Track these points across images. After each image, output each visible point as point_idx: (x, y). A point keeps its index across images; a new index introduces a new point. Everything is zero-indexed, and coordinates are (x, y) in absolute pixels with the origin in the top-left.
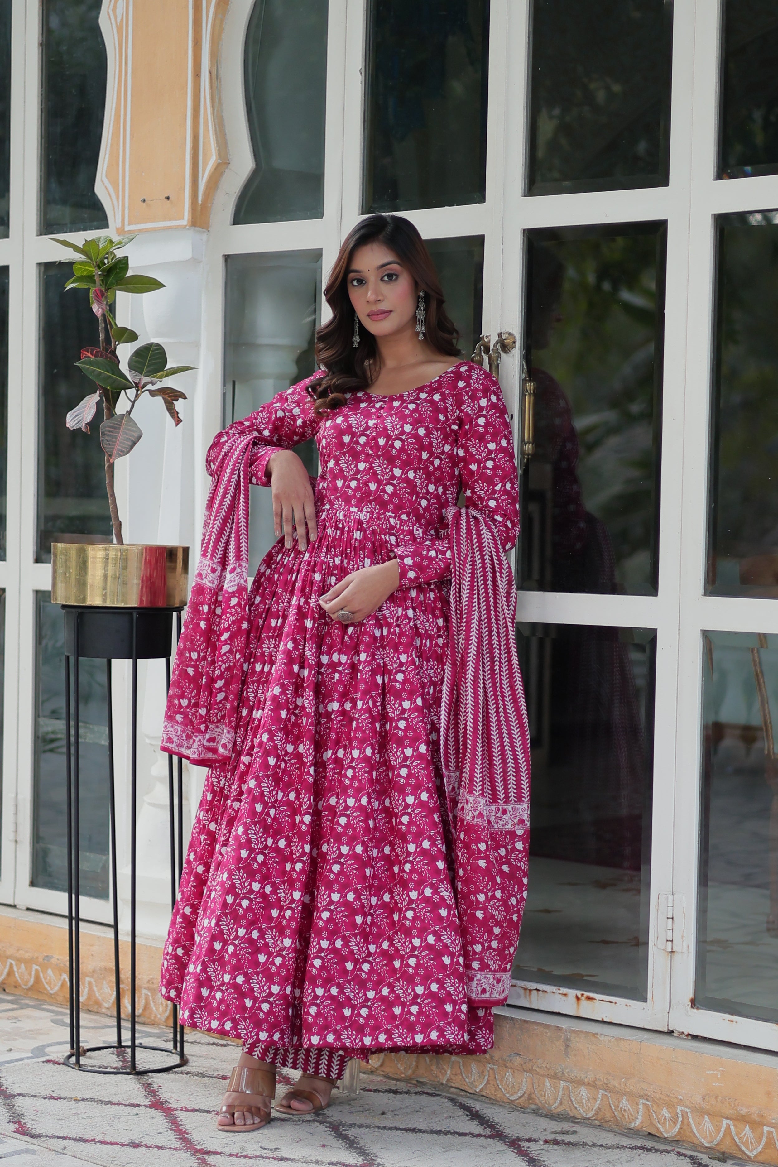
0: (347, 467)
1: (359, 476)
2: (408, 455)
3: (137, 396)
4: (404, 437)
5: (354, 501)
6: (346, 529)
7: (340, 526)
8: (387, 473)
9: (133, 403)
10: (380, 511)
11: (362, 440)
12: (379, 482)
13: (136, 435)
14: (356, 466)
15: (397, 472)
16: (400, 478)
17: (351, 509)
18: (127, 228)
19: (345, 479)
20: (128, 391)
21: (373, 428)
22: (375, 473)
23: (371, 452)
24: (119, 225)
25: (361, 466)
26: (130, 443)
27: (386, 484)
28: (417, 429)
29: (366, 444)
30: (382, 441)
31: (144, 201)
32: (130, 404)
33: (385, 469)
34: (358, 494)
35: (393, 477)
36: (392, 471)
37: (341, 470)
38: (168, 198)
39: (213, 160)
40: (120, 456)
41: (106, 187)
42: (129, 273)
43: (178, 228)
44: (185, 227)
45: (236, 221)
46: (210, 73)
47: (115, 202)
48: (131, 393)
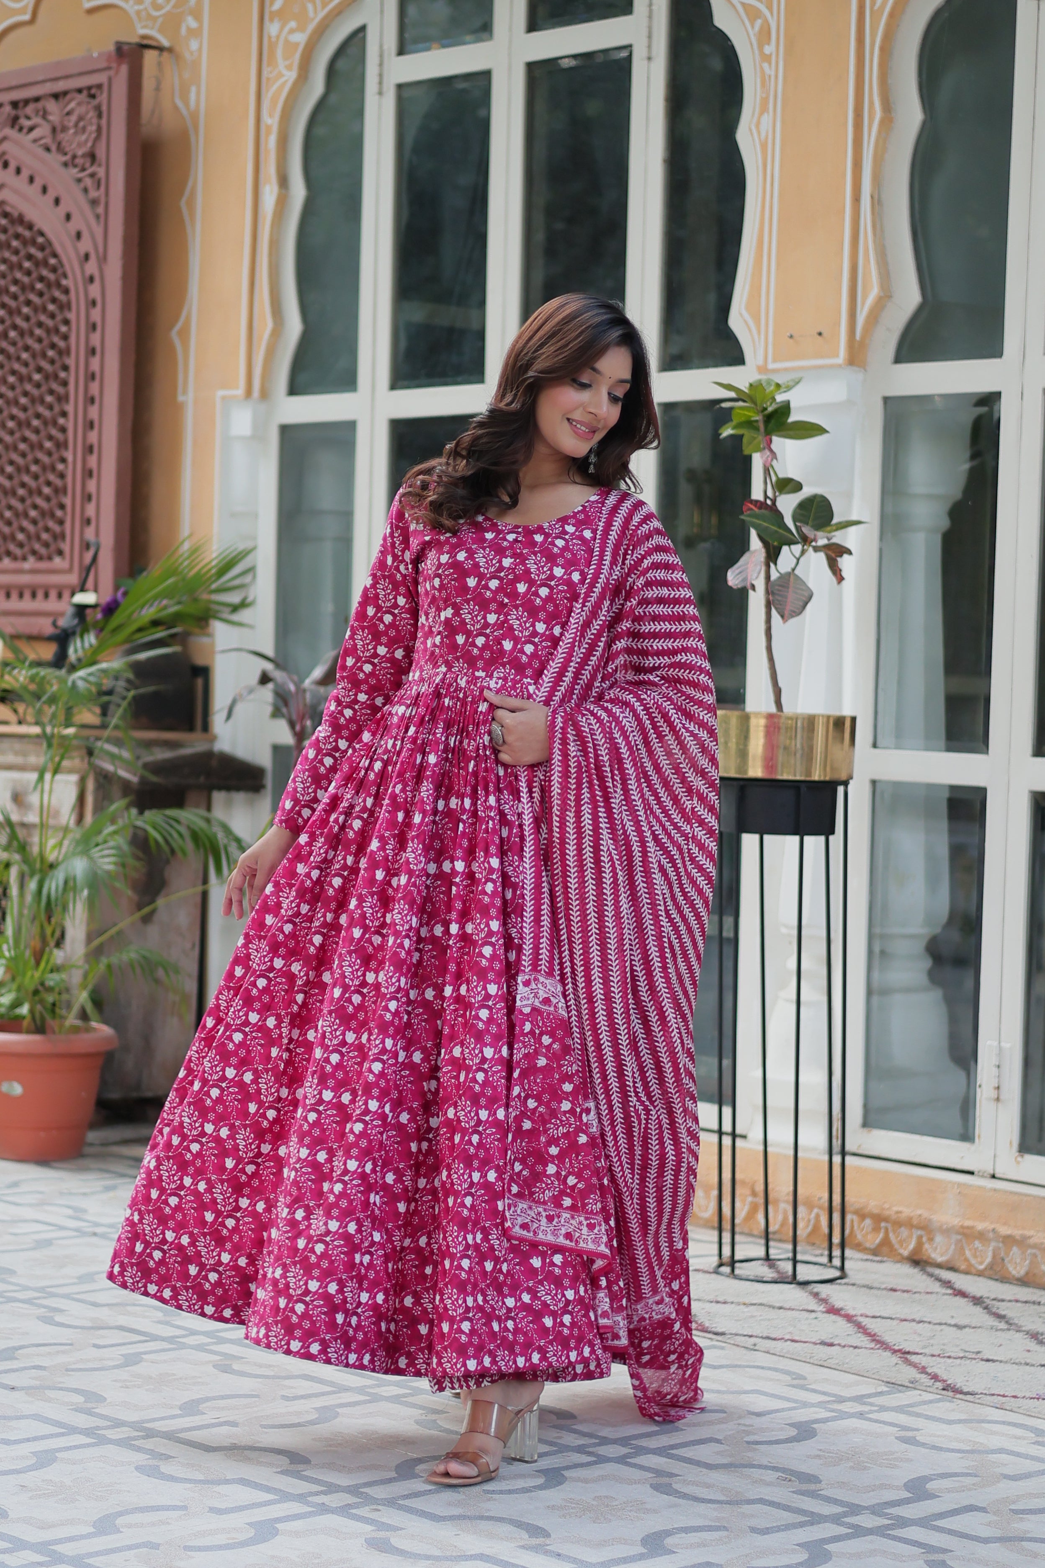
0: (472, 619)
1: (488, 631)
2: (556, 606)
3: (803, 552)
4: (553, 583)
5: (480, 664)
6: (470, 699)
7: (461, 695)
8: (527, 629)
9: (798, 560)
10: (516, 676)
11: (494, 584)
12: (516, 640)
13: (806, 594)
14: (485, 618)
15: (541, 627)
16: (543, 634)
17: (477, 674)
18: (771, 366)
19: (468, 634)
20: (793, 547)
21: (509, 569)
22: (511, 628)
23: (506, 600)
24: (760, 362)
25: (492, 618)
26: (801, 604)
27: (526, 643)
28: (570, 574)
29: (500, 589)
30: (522, 588)
31: (791, 337)
32: (795, 561)
33: (525, 622)
34: (487, 655)
35: (535, 634)
36: (533, 625)
37: (463, 622)
38: (820, 334)
39: (874, 292)
40: (792, 617)
41: (746, 322)
42: (792, 419)
43: (831, 366)
44: (840, 366)
45: (898, 359)
46: (872, 197)
47: (756, 337)
48: (797, 549)
